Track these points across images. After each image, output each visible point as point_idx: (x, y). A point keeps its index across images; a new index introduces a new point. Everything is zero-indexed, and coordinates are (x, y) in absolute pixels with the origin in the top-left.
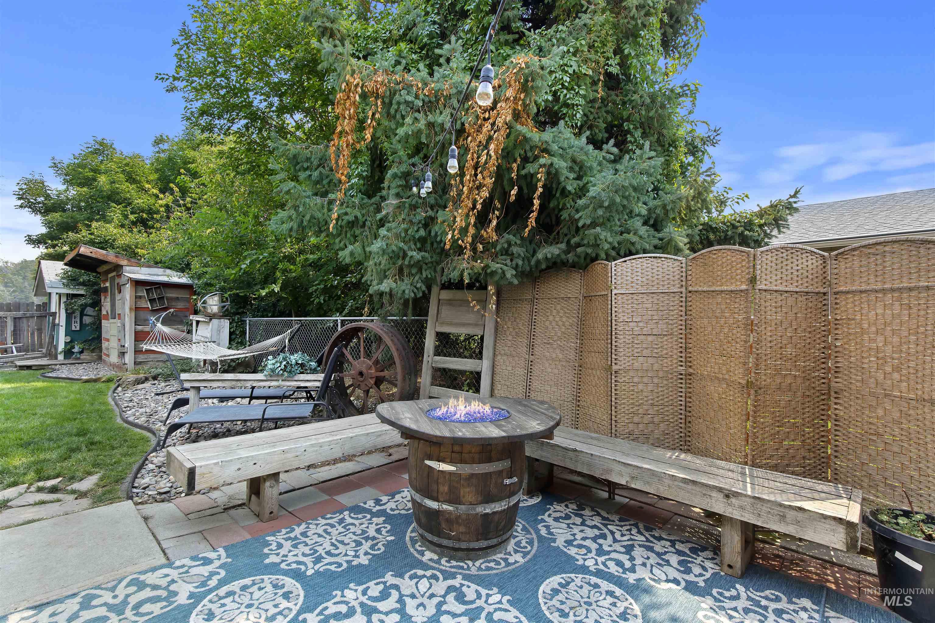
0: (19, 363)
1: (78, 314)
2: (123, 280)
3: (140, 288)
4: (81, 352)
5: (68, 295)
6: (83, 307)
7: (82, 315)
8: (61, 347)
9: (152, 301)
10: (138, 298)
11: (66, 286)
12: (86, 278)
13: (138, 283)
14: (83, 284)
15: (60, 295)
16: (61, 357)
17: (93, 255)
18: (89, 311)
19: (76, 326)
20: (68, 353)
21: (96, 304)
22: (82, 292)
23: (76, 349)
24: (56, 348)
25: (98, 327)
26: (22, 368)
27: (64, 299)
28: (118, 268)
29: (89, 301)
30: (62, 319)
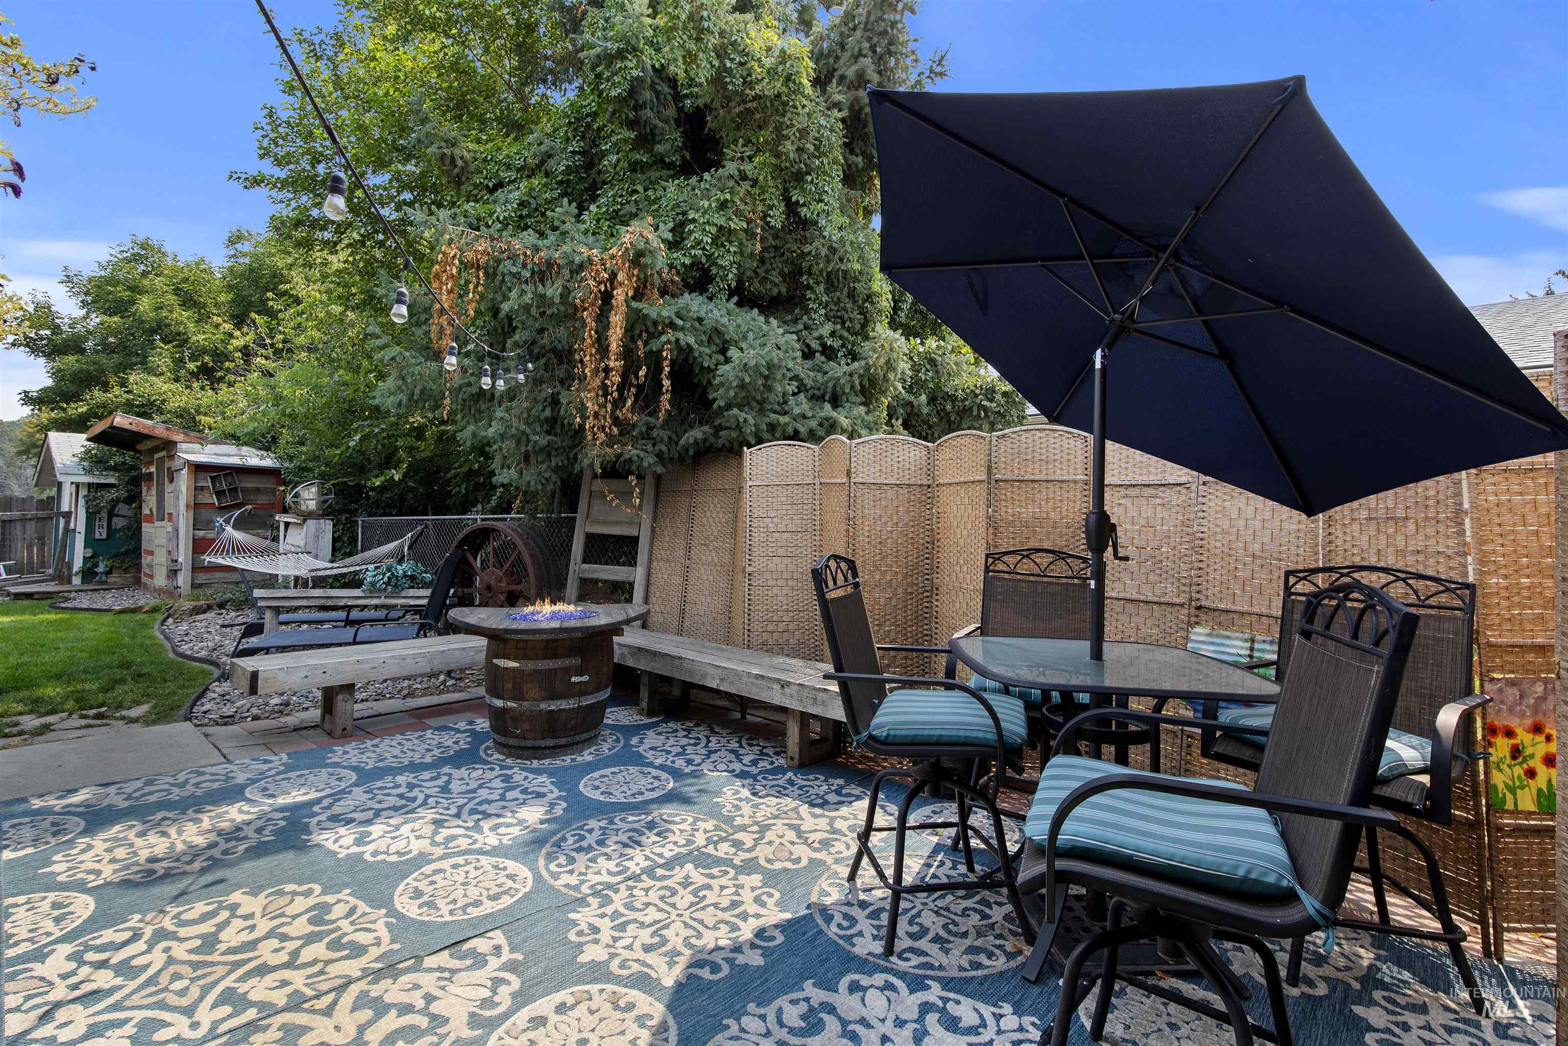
0: (13, 590)
1: (104, 514)
2: (177, 464)
3: (202, 475)
4: (108, 573)
5: (90, 485)
6: (114, 503)
7: (111, 515)
8: (78, 564)
9: (220, 494)
10: (198, 489)
11: (88, 472)
12: (118, 459)
13: (199, 468)
14: (115, 468)
15: (78, 486)
16: (76, 581)
17: (134, 428)
18: (122, 509)
19: (101, 533)
20: (88, 574)
21: (134, 498)
22: (112, 481)
23: (101, 568)
24: (70, 566)
25: (135, 533)
26: (18, 596)
27: (83, 492)
28: (169, 446)
29: (123, 494)
30: (80, 523)
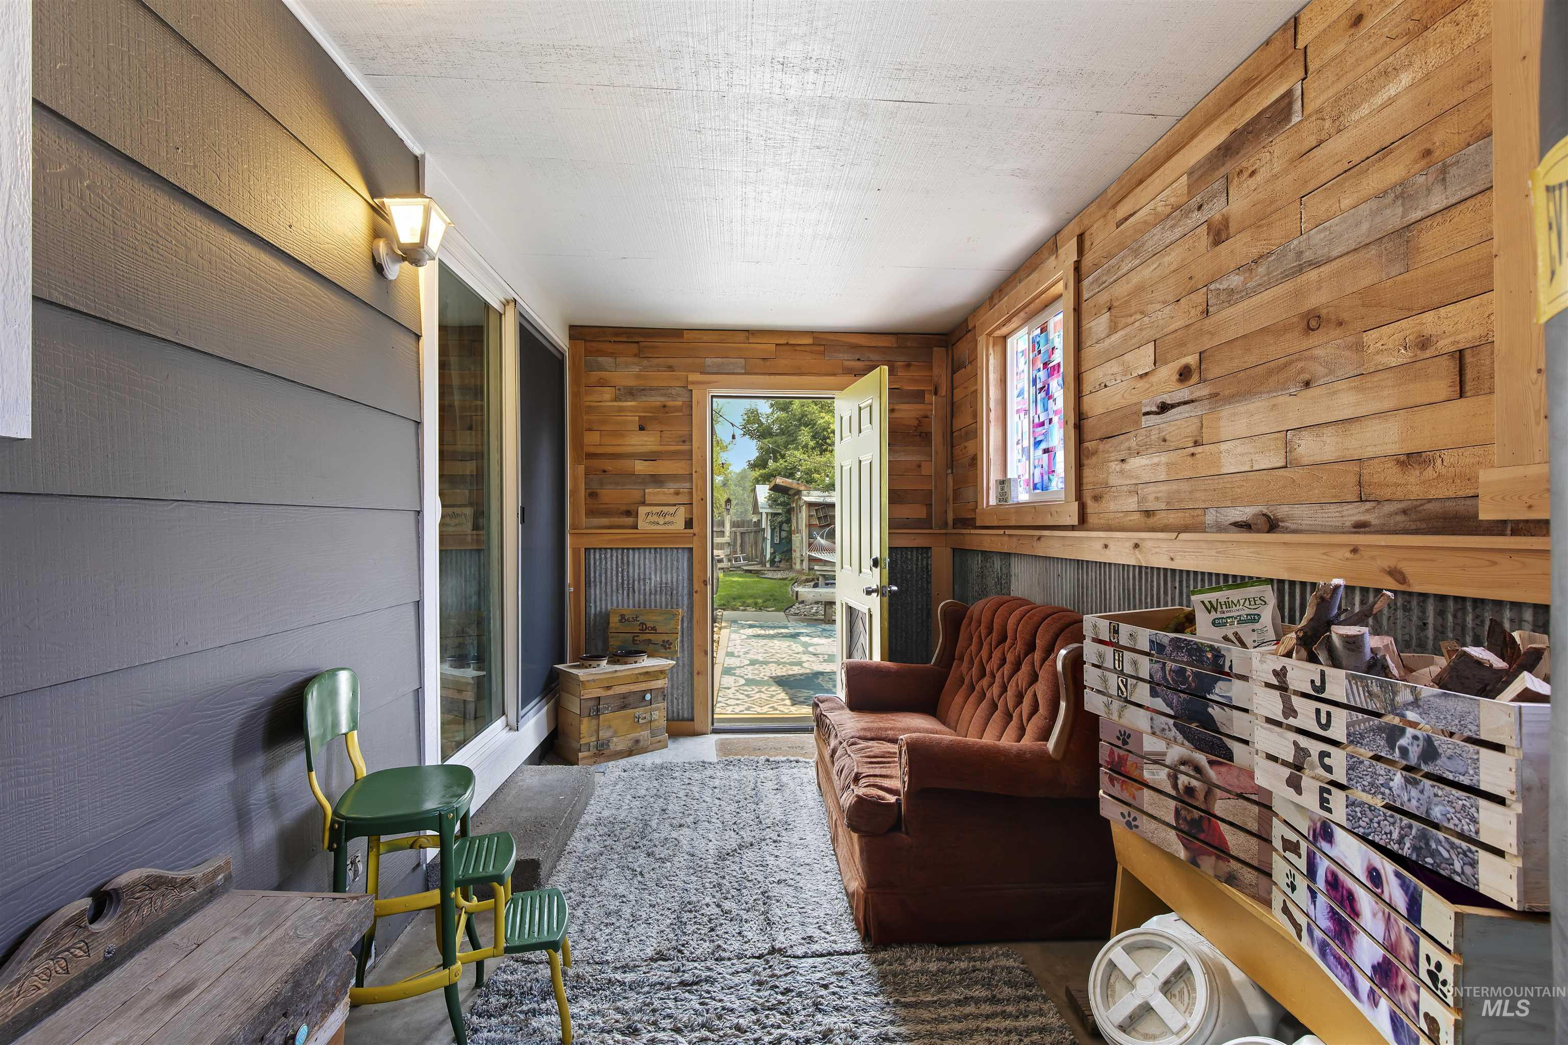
0: (745, 568)
1: (777, 530)
2: (801, 503)
3: (812, 508)
4: (780, 562)
5: (772, 514)
6: (781, 524)
7: (781, 530)
8: (768, 556)
9: (819, 519)
10: (811, 516)
11: (771, 507)
12: (782, 499)
13: (810, 505)
14: (780, 504)
15: (767, 514)
16: (768, 565)
17: (784, 484)
18: (785, 527)
19: (777, 540)
20: (772, 562)
21: (789, 521)
22: (780, 511)
23: (777, 559)
24: (765, 557)
25: (789, 541)
26: (747, 571)
27: (769, 518)
28: (798, 492)
29: (784, 519)
30: (768, 535)
